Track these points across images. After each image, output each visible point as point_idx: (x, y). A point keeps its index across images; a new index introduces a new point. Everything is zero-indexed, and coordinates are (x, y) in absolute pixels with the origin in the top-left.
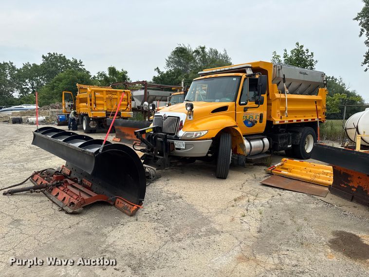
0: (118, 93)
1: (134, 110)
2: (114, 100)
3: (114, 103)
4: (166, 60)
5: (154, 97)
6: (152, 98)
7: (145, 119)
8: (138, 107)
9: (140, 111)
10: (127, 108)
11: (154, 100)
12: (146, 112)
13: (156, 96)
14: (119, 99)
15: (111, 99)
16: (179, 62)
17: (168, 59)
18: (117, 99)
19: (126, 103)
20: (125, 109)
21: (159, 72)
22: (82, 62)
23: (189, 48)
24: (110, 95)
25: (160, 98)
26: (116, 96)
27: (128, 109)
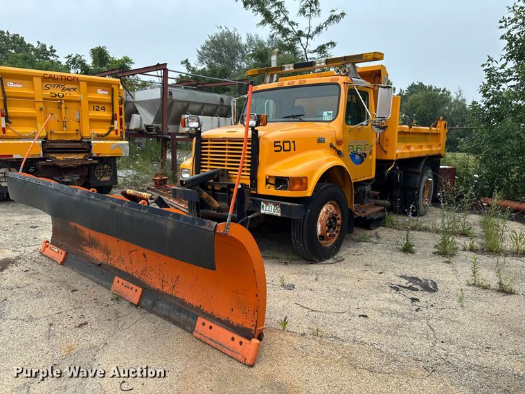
0: (83, 85)
1: (131, 135)
2: (70, 105)
3: (72, 113)
4: (198, 51)
5: (185, 104)
6: (179, 106)
7: (163, 155)
8: (147, 127)
9: (151, 136)
10: (112, 129)
11: (185, 111)
12: (166, 140)
13: (189, 103)
14: (85, 103)
15: (59, 102)
16: (220, 55)
17: (200, 50)
18: (79, 102)
19: (107, 115)
20: (104, 131)
21: (188, 66)
22: (55, 51)
23: (236, 33)
24: (57, 91)
25: (197, 108)
26: (74, 95)
27: (113, 133)
